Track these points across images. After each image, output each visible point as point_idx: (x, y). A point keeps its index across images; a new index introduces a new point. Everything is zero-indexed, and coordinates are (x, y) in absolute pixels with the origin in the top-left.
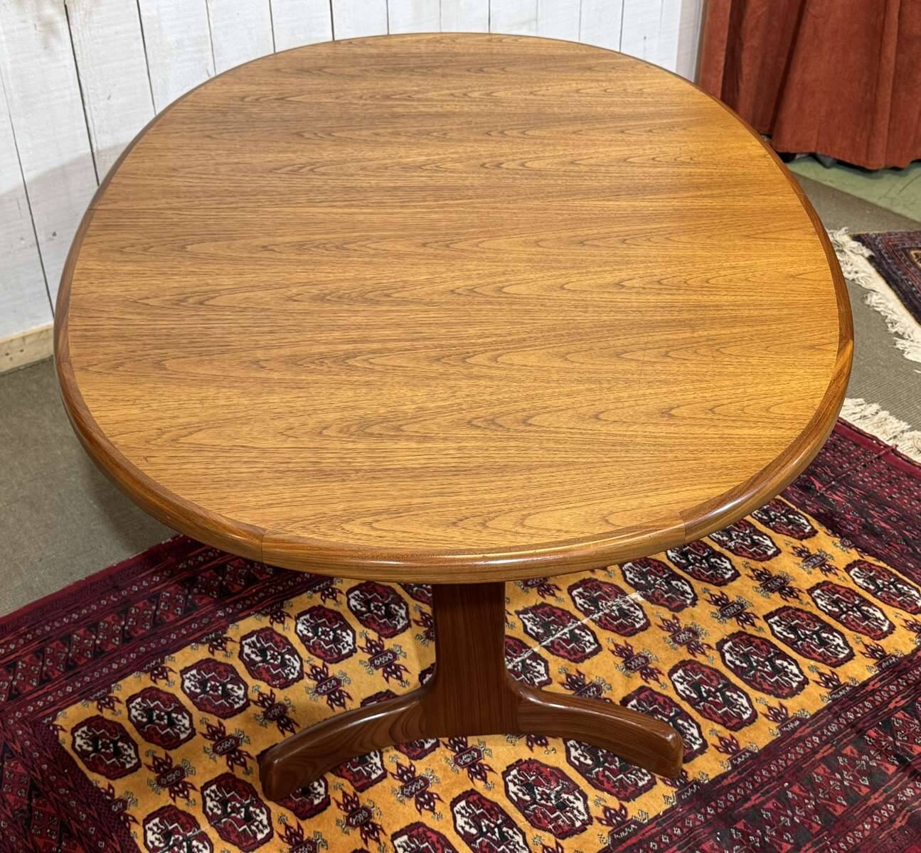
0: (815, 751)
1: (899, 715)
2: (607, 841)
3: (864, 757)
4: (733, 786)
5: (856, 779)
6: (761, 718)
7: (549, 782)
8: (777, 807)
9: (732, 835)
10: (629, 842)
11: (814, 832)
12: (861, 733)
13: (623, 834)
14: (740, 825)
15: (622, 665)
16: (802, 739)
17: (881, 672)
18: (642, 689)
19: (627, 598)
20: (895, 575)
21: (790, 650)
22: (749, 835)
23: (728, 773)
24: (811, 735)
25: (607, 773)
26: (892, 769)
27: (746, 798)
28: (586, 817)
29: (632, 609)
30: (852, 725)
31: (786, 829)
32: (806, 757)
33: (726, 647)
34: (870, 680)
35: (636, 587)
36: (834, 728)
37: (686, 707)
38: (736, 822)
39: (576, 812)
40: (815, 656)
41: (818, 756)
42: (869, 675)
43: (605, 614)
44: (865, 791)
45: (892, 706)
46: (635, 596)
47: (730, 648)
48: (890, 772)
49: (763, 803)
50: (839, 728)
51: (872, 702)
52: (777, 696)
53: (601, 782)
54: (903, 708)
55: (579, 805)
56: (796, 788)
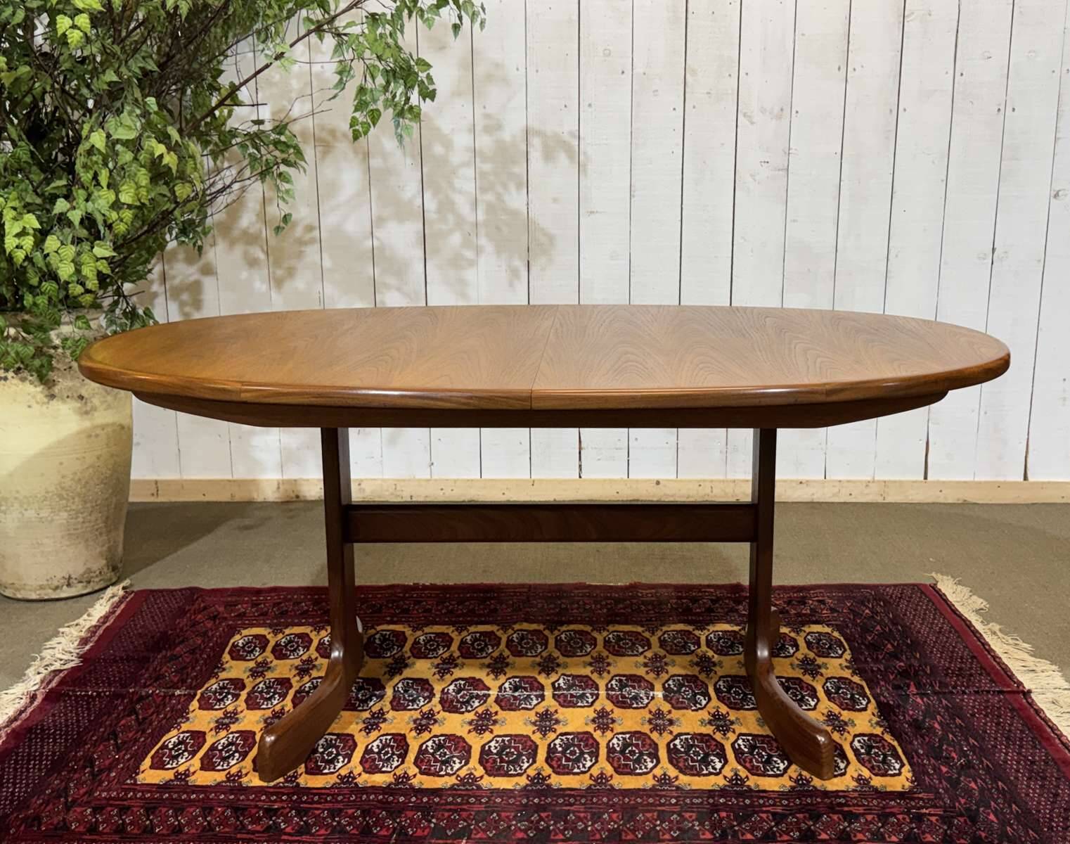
0: (663, 805)
1: (764, 816)
2: (448, 786)
3: (697, 823)
4: (570, 796)
5: (671, 829)
6: (650, 776)
7: (455, 750)
8: (586, 818)
9: (532, 816)
10: (459, 792)
11: (591, 838)
12: (717, 811)
13: (461, 788)
14: (543, 815)
15: (591, 717)
16: (661, 797)
17: (789, 791)
18: (587, 733)
19: (651, 693)
20: (897, 752)
21: (733, 756)
22: (543, 820)
23: (580, 790)
24: (672, 797)
25: (498, 760)
26: (708, 836)
27: (571, 805)
28: (451, 772)
29: (645, 698)
30: (713, 805)
31: (574, 829)
32: (649, 804)
33: (683, 737)
34: (773, 791)
35: (667, 690)
36: (695, 801)
37: (603, 752)
38: (545, 811)
39: (449, 768)
40: (748, 765)
41: (659, 808)
42: (776, 789)
43: (621, 694)
44: (667, 836)
45: (764, 809)
46: (659, 694)
47: (686, 739)
48: (702, 837)
49: (579, 812)
50: (702, 803)
51: (752, 802)
52: (681, 771)
53: (487, 761)
54: (774, 814)
55: (457, 766)
56: (615, 816)
